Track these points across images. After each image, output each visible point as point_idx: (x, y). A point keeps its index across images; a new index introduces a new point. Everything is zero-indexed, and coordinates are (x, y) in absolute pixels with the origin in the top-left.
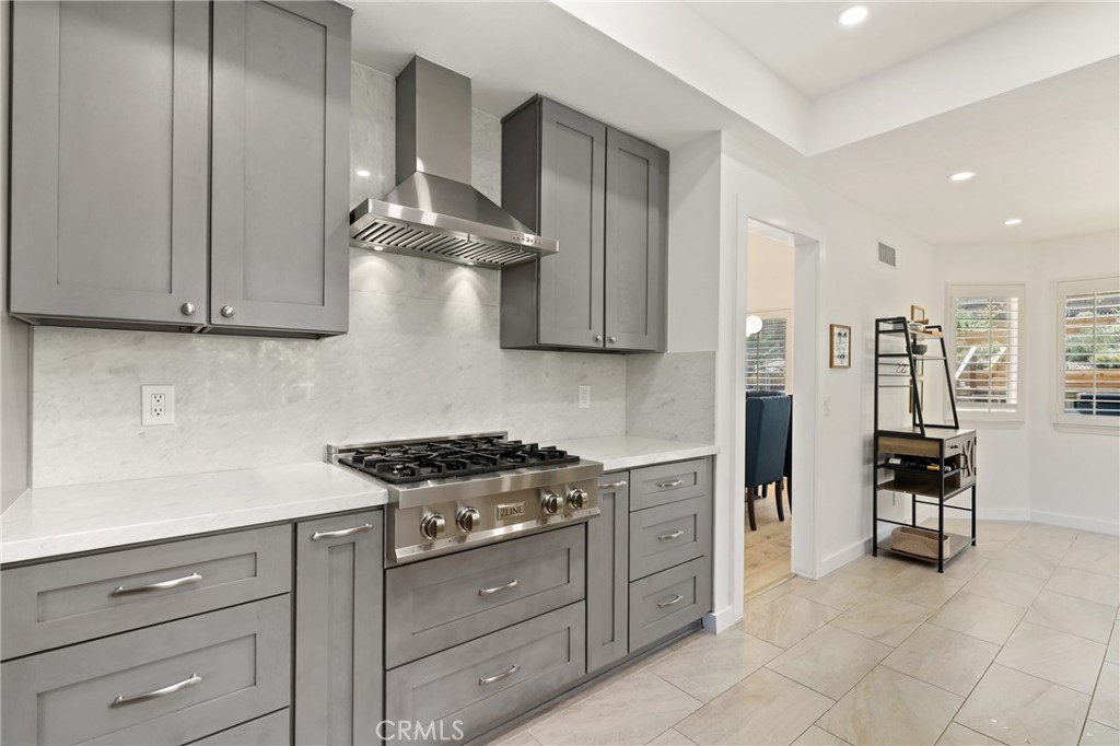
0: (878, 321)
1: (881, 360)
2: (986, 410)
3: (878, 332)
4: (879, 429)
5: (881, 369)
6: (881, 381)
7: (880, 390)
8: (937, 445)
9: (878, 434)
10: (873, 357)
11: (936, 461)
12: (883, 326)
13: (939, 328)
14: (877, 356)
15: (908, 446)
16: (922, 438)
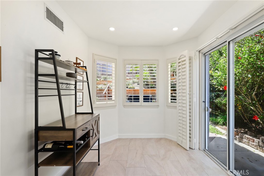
0: (37, 51)
1: (40, 78)
2: (106, 102)
3: (37, 59)
4: (39, 125)
5: (40, 85)
6: (40, 92)
7: (39, 99)
8: (71, 133)
9: (38, 129)
10: (34, 76)
11: (71, 143)
12: (40, 55)
13: (85, 67)
14: (37, 75)
15: (56, 135)
16: (63, 128)
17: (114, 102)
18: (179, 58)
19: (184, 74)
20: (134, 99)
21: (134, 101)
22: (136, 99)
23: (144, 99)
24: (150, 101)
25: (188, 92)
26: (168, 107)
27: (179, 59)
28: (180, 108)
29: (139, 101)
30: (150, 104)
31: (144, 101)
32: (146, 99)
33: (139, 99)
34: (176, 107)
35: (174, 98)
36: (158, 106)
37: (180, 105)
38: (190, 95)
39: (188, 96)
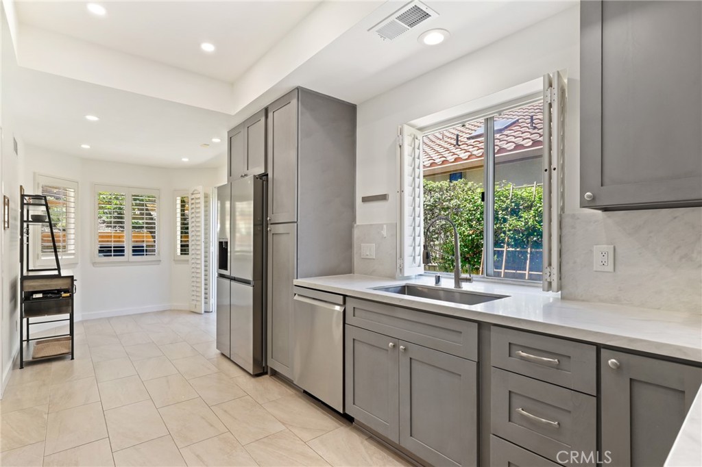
3: (23, 204)
8: (69, 281)
9: (24, 279)
14: (22, 221)
15: (48, 284)
16: (59, 276)
17: (72, 257)
18: (191, 192)
19: (198, 211)
20: (115, 251)
21: (114, 255)
22: (119, 251)
23: (134, 251)
24: (145, 253)
25: (203, 240)
26: (177, 261)
27: (192, 194)
28: (193, 261)
29: (123, 255)
30: (144, 258)
31: (133, 255)
32: (138, 251)
33: (123, 251)
34: (188, 261)
35: (185, 248)
36: (160, 261)
37: (193, 257)
38: (206, 243)
39: (203, 244)
